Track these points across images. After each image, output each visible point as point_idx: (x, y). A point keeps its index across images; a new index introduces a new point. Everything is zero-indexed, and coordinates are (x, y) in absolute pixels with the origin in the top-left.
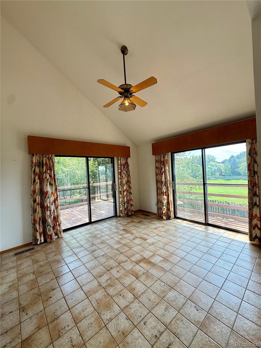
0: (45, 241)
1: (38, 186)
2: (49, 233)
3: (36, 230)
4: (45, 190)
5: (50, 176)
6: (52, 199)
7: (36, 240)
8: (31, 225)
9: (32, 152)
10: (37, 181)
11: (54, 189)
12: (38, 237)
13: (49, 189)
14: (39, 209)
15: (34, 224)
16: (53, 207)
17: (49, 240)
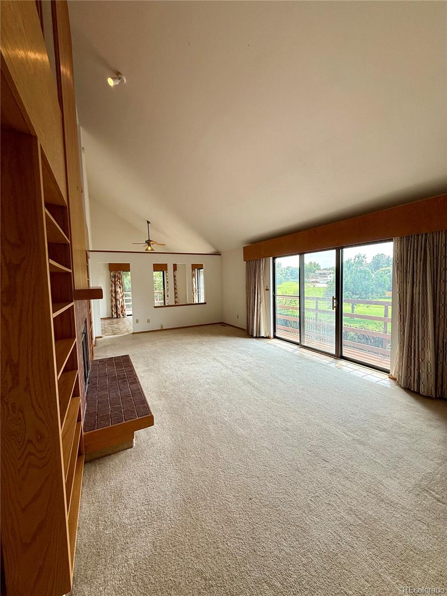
0: (117, 317)
1: (113, 288)
2: (119, 313)
3: (112, 311)
4: (117, 290)
5: (120, 283)
6: (121, 295)
7: (113, 316)
8: (110, 308)
9: (111, 270)
10: (113, 285)
11: (122, 290)
12: (114, 314)
13: (118, 290)
14: (114, 300)
15: (112, 307)
16: (121, 300)
17: (119, 317)
